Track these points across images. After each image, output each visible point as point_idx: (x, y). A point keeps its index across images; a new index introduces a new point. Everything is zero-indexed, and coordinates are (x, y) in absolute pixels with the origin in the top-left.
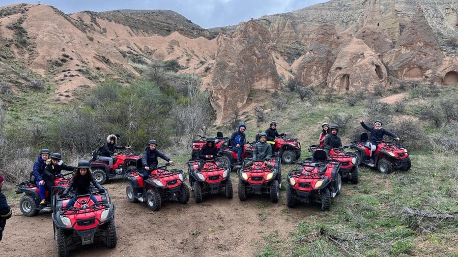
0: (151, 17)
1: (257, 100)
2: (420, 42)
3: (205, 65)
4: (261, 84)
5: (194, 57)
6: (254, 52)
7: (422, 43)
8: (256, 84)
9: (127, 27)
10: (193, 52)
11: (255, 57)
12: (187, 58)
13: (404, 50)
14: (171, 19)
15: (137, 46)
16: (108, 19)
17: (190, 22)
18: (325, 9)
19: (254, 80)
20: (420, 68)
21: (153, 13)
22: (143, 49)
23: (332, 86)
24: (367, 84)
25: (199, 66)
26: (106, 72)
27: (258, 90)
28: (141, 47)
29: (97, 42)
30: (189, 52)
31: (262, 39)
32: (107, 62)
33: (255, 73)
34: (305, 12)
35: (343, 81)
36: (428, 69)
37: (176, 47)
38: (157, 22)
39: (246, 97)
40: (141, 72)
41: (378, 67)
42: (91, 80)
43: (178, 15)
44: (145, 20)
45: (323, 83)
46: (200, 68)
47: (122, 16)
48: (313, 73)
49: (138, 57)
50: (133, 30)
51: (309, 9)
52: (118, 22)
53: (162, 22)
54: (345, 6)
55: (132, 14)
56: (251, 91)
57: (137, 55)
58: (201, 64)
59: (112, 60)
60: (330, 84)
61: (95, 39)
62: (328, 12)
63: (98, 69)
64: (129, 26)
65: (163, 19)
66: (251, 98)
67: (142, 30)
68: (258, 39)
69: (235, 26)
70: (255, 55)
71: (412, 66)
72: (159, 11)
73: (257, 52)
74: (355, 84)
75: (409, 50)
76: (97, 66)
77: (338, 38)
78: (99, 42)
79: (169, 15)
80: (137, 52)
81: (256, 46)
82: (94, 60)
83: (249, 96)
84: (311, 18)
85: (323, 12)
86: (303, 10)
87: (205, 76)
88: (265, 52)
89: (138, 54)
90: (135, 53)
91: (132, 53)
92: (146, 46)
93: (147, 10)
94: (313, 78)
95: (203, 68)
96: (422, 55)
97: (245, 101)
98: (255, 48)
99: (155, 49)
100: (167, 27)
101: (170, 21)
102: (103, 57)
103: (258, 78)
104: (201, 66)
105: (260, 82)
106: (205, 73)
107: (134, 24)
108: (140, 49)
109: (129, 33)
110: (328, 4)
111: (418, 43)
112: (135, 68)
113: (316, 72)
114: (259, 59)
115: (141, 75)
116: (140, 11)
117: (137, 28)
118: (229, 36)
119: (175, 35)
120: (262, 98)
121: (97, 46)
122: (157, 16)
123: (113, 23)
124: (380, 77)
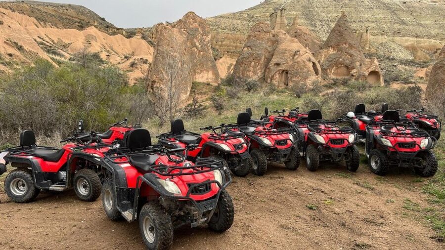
0: (61, 11)
1: (201, 93)
2: (346, 44)
3: (131, 60)
4: (202, 77)
5: (114, 53)
6: (195, 44)
7: (347, 45)
8: (197, 76)
9: (33, 19)
10: (112, 49)
11: (196, 50)
12: (107, 54)
13: (332, 50)
14: (83, 14)
15: (49, 38)
16: (11, 9)
17: (103, 19)
18: (236, 19)
19: (195, 73)
20: (347, 67)
21: (62, 6)
22: (56, 42)
23: (271, 80)
24: (306, 79)
25: (124, 61)
26: (20, 60)
27: (200, 83)
28: (53, 39)
29: (7, 27)
30: (108, 49)
31: (202, 32)
32: (20, 48)
33: (196, 65)
34: (217, 20)
35: (282, 76)
36: (354, 69)
37: (93, 42)
38: (68, 17)
39: (189, 89)
40: (59, 63)
41: (314, 63)
42: (5, 65)
43: (90, 11)
44: (53, 13)
45: (261, 78)
46: (126, 63)
47: (28, 7)
48: (251, 69)
49: (52, 48)
50: (40, 23)
51: (221, 17)
52: (22, 12)
53: (73, 17)
54: (253, 17)
55: (39, 5)
56: (193, 83)
57: (50, 47)
58: (126, 59)
59: (25, 48)
60: (269, 80)
61: (5, 23)
62: (239, 22)
63: (10, 55)
64: (36, 18)
65: (74, 14)
66: (194, 90)
67: (50, 24)
68: (198, 31)
69: (149, 28)
70: (196, 47)
71: (340, 66)
72: (70, 5)
73: (197, 44)
74: (294, 79)
75: (336, 50)
76: (9, 52)
77: (274, 36)
78: (9, 27)
79: (80, 10)
80: (51, 44)
81: (197, 39)
82: (5, 45)
83: (192, 88)
84: (223, 26)
85: (235, 21)
86: (215, 17)
87: (131, 71)
88: (206, 45)
89: (51, 45)
90: (48, 44)
91: (45, 44)
92: (58, 39)
93: (56, 4)
94: (251, 74)
95: (128, 63)
96: (347, 56)
97: (189, 93)
98: (195, 40)
99: (70, 42)
100: (79, 23)
101: (82, 17)
102: (15, 43)
103: (199, 71)
104: (126, 61)
105: (201, 75)
106: (131, 68)
107: (41, 16)
108: (52, 41)
109: (36, 25)
110: (238, 14)
111: (344, 45)
112: (53, 59)
113: (254, 67)
114: (200, 51)
115: (60, 67)
116: (47, 3)
117: (45, 21)
118: (170, 25)
119: (92, 30)
120: (204, 90)
121: (7, 31)
122: (67, 10)
123: (16, 13)
124: (317, 73)
